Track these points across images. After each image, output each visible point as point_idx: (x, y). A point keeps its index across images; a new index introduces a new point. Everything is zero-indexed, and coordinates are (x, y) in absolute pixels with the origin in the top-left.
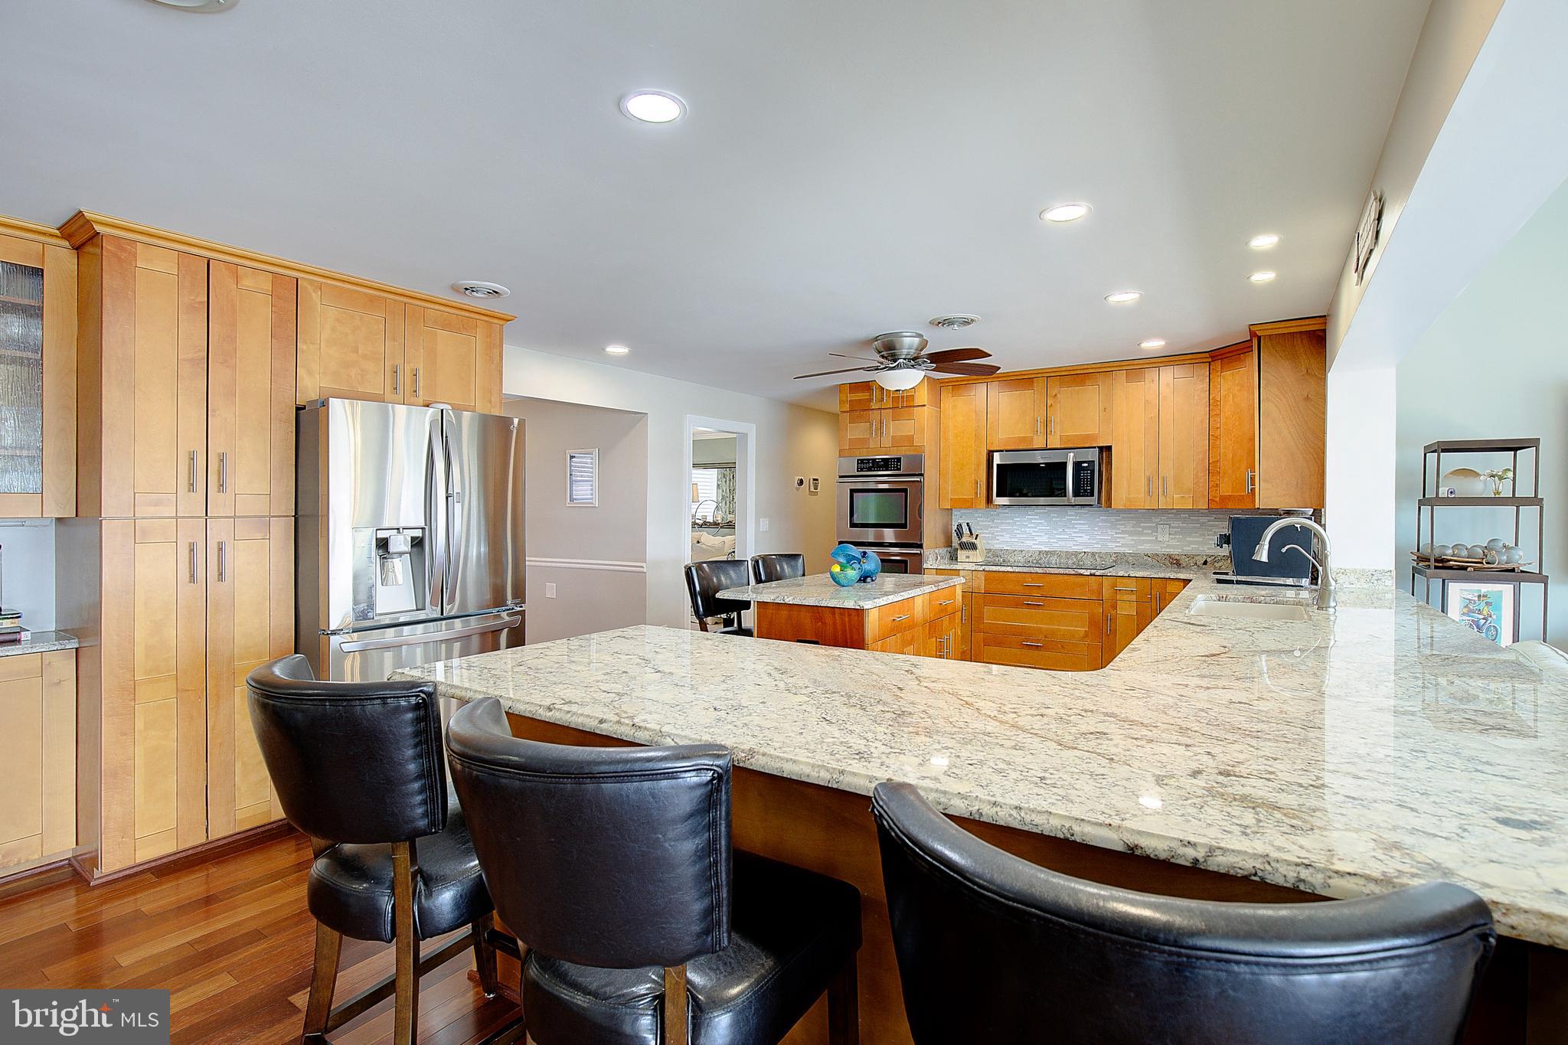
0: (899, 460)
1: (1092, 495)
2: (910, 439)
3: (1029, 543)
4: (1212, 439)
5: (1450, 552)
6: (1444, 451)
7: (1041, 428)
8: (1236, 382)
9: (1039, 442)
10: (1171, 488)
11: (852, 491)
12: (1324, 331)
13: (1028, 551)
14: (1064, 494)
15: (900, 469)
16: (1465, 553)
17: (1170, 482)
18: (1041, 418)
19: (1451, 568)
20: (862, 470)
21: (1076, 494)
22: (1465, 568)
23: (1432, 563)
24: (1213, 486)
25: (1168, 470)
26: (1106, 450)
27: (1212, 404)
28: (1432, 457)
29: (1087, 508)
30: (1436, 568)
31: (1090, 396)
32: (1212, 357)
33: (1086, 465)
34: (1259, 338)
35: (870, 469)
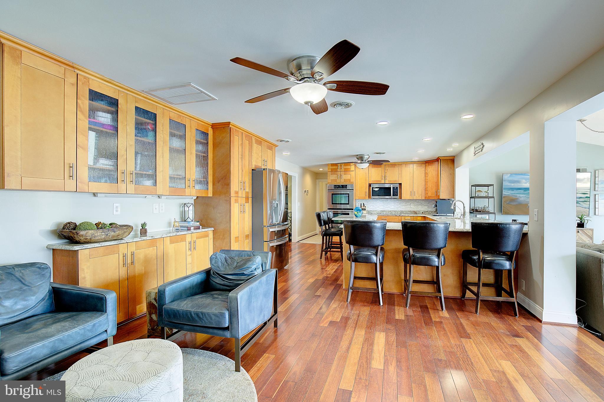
0: (347, 186)
1: (397, 196)
2: (350, 180)
3: (378, 208)
4: (426, 182)
5: (478, 208)
6: (477, 186)
7: (383, 178)
8: (432, 170)
9: (383, 182)
10: (416, 194)
11: (332, 194)
12: (454, 159)
13: (378, 211)
14: (390, 195)
15: (347, 188)
16: (480, 208)
17: (416, 192)
18: (384, 176)
19: (478, 212)
20: (335, 188)
21: (393, 195)
22: (481, 212)
23: (475, 211)
24: (426, 194)
25: (415, 190)
26: (400, 184)
27: (426, 174)
28: (474, 188)
29: (395, 199)
30: (476, 212)
31: (396, 170)
32: (426, 162)
33: (396, 188)
34: (440, 160)
35: (338, 188)
